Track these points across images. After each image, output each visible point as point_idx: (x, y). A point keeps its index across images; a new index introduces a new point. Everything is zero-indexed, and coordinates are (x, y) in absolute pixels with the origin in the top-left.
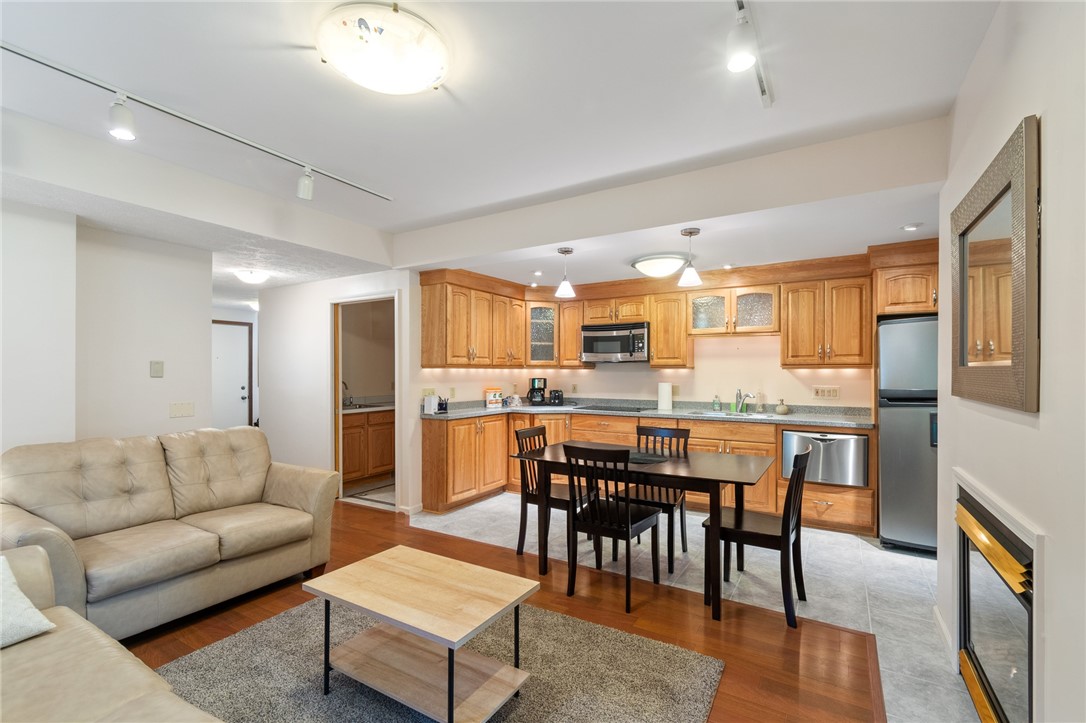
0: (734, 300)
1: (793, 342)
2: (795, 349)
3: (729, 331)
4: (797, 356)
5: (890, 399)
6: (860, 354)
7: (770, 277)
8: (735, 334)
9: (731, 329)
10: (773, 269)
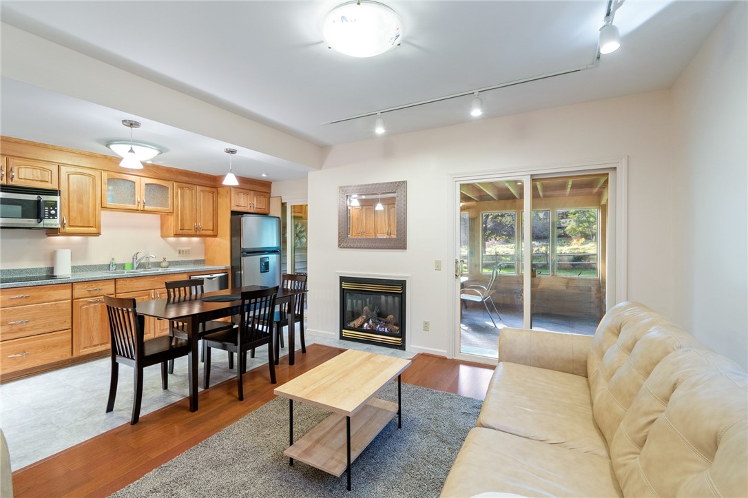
0: (143, 187)
1: (181, 221)
2: (182, 225)
3: (139, 208)
4: (183, 229)
5: (247, 253)
6: (213, 230)
7: (167, 175)
8: (144, 211)
9: (141, 207)
10: (169, 170)
